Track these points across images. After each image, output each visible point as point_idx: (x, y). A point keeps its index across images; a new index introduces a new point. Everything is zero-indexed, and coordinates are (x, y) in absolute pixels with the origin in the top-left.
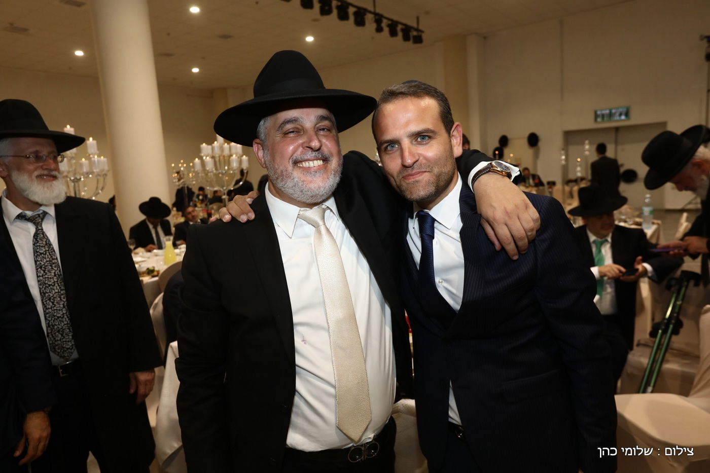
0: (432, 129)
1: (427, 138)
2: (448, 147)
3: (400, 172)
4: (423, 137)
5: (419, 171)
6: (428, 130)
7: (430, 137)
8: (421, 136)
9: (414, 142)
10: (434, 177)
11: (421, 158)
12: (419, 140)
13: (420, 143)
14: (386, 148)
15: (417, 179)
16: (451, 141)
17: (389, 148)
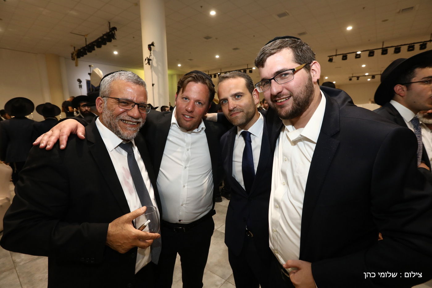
0: (242, 92)
1: (240, 96)
2: (251, 100)
3: (229, 113)
4: (238, 96)
5: (237, 111)
6: (239, 93)
7: (241, 96)
8: (237, 96)
9: (234, 99)
10: (245, 114)
11: (238, 106)
12: (236, 97)
13: (237, 99)
14: (222, 102)
15: (237, 115)
16: (253, 97)
17: (224, 102)
